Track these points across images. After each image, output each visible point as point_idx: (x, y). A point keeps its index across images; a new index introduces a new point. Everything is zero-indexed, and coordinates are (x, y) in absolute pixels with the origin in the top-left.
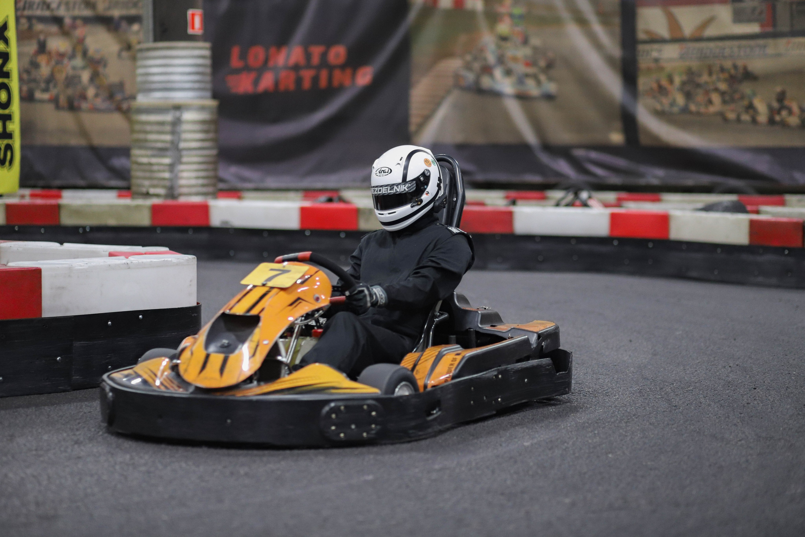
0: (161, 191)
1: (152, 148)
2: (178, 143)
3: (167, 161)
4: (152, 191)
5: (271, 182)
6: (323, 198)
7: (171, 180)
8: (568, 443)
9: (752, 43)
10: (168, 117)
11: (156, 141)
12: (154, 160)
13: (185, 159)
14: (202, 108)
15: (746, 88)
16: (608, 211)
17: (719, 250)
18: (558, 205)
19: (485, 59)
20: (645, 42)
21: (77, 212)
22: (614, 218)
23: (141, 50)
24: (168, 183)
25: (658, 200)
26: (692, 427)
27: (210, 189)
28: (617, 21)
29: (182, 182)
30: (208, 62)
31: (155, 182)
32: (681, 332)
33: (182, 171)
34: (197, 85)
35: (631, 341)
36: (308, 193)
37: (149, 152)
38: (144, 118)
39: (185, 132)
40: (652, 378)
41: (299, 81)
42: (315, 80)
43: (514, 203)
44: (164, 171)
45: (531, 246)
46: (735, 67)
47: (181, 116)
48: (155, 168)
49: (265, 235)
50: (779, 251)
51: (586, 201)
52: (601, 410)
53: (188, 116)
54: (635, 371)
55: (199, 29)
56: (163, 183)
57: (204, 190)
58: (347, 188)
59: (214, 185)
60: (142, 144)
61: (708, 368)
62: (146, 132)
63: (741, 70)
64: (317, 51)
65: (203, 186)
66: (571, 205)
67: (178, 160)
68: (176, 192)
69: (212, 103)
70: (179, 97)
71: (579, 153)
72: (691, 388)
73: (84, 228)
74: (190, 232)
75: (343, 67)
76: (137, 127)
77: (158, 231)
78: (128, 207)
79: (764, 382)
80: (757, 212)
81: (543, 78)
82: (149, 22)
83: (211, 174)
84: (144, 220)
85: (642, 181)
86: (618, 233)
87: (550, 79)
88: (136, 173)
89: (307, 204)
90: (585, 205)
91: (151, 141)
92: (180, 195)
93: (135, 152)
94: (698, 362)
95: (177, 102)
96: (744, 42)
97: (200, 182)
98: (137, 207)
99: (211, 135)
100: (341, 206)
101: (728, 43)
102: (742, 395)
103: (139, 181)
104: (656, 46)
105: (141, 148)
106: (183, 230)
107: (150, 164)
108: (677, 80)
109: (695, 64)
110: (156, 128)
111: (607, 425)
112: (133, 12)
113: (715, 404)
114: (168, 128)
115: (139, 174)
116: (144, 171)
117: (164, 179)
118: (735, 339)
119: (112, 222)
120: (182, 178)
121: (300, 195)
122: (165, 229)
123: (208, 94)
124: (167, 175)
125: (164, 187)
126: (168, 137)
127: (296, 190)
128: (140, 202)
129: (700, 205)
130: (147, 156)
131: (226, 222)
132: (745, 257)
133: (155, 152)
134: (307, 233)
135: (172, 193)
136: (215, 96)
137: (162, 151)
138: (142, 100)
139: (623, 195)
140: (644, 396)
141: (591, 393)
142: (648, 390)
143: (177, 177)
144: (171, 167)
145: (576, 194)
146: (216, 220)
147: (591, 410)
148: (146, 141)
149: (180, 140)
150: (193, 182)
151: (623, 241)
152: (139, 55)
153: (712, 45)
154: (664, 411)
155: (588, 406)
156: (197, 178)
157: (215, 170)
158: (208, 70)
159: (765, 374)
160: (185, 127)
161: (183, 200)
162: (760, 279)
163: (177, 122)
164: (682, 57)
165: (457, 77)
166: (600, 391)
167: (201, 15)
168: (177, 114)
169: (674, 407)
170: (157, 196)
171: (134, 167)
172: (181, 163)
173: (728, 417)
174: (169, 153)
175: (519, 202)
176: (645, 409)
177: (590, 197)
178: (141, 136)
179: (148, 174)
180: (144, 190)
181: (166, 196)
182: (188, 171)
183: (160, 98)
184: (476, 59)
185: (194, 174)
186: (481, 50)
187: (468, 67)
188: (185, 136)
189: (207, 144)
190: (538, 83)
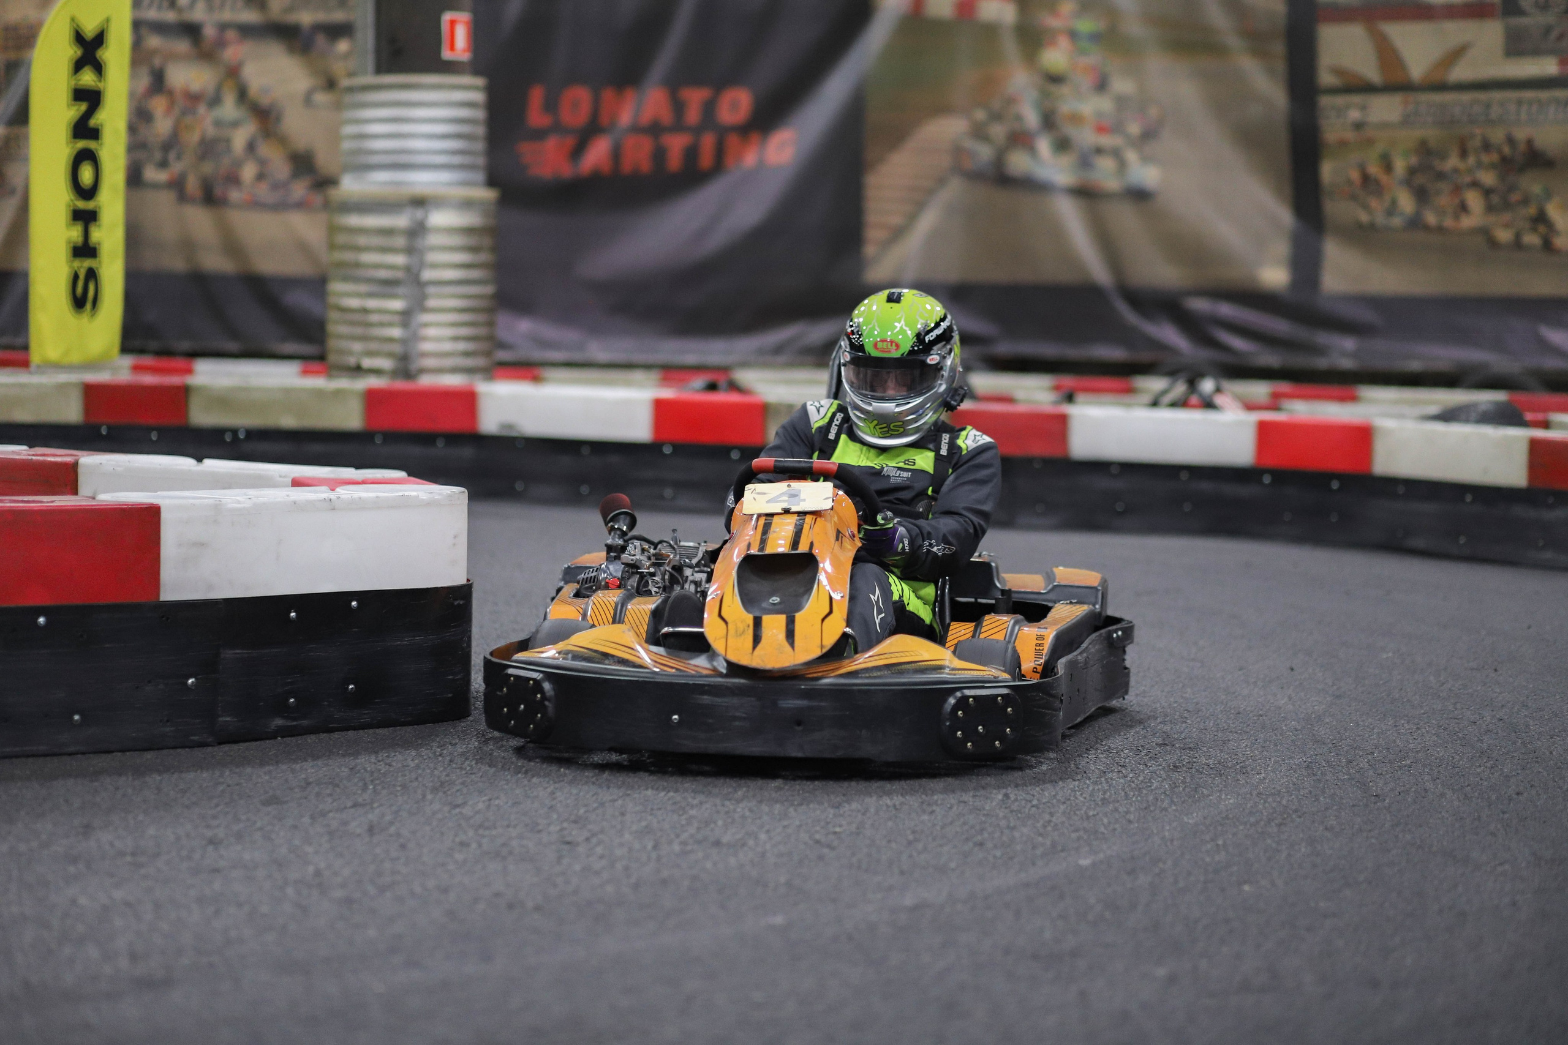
0: (385, 364)
1: (369, 280)
2: (420, 271)
3: (397, 305)
4: (367, 363)
5: (598, 351)
6: (699, 382)
7: (403, 341)
8: (1165, 863)
9: (1544, 95)
10: (401, 221)
11: (377, 266)
12: (372, 303)
13: (431, 303)
14: (467, 204)
15: (1533, 184)
16: (1255, 417)
17: (1469, 498)
18: (1155, 404)
19: (1019, 118)
20: (1334, 91)
21: (222, 400)
22: (1264, 430)
23: (351, 90)
24: (397, 348)
25: (1353, 398)
26: (1408, 837)
27: (480, 362)
28: (1279, 48)
29: (426, 346)
30: (480, 114)
31: (374, 346)
32: (1390, 655)
33: (426, 325)
34: (457, 160)
35: (1292, 669)
36: (670, 372)
37: (363, 288)
38: (354, 220)
39: (433, 249)
40: (1332, 740)
41: (659, 155)
42: (691, 154)
43: (1070, 398)
44: (390, 325)
45: (1102, 483)
46: (1511, 140)
47: (426, 217)
48: (374, 318)
49: (585, 451)
51: (1211, 396)
52: (1231, 801)
53: (439, 218)
54: (1299, 728)
55: (464, 51)
56: (388, 347)
57: (470, 362)
58: (745, 365)
59: (488, 354)
60: (350, 271)
61: (1441, 724)
62: (358, 249)
63: (1522, 147)
64: (695, 97)
65: (466, 354)
66: (1181, 403)
67: (418, 304)
68: (414, 367)
69: (488, 194)
70: (422, 181)
71: (1199, 305)
72: (1408, 762)
73: (234, 432)
74: (440, 443)
76: (341, 239)
77: (378, 440)
78: (319, 393)
79: (1551, 753)
80: (1546, 425)
81: (1131, 156)
82: (367, 36)
83: (482, 331)
84: (351, 418)
85: (1322, 363)
86: (1270, 462)
87: (1146, 159)
88: (337, 328)
89: (668, 393)
90: (1208, 404)
91: (367, 266)
92: (422, 371)
93: (336, 287)
94: (1422, 711)
95: (419, 191)
96: (1528, 94)
97: (461, 346)
98: (338, 393)
99: (484, 257)
100: (734, 398)
101: (1497, 95)
102: (1507, 776)
103: (344, 344)
104: (1356, 99)
105: (346, 279)
106: (427, 439)
107: (365, 311)
108: (1400, 165)
109: (1432, 134)
110: (375, 241)
111: (1242, 830)
112: (338, 16)
113: (1454, 794)
114: (400, 241)
115: (343, 329)
116: (353, 323)
117: (391, 340)
118: (1496, 670)
119: (288, 422)
120: (425, 339)
121: (654, 376)
122: (392, 437)
123: (480, 176)
125: (390, 355)
126: (400, 260)
127: (647, 367)
128: (343, 383)
129: (1434, 410)
130: (359, 295)
131: (510, 427)
132: (1519, 511)
133: (374, 288)
134: (667, 450)
135: (405, 368)
136: (492, 181)
137: (388, 286)
138: (350, 186)
139: (1284, 387)
140: (1314, 775)
141: (1211, 768)
142: (1324, 763)
143: (416, 338)
144: (406, 317)
145: (1192, 384)
146: (490, 422)
147: (1211, 800)
148: (357, 265)
149: (422, 265)
150: (448, 346)
151: (1281, 476)
152: (348, 98)
153: (1466, 97)
154: (1353, 806)
155: (1206, 792)
156: (456, 339)
157: (490, 324)
158: (480, 130)
159: (1552, 738)
160: (433, 240)
161: (426, 381)
162: (1548, 555)
163: (418, 230)
164: (1406, 122)
165: (956, 152)
166: (1230, 765)
167: (467, 23)
168: (419, 214)
169: (1373, 798)
170: (377, 372)
171: (333, 315)
172: (424, 309)
173: (1479, 818)
174: (400, 290)
175: (1080, 397)
176: (1317, 800)
177: (1218, 390)
178: (348, 256)
179: (358, 331)
180: (352, 361)
181: (395, 374)
182: (438, 325)
183: (385, 183)
184: (996, 117)
185: (449, 332)
186: (1011, 101)
187: (979, 133)
188: (433, 257)
189: (475, 274)
190: (1122, 165)
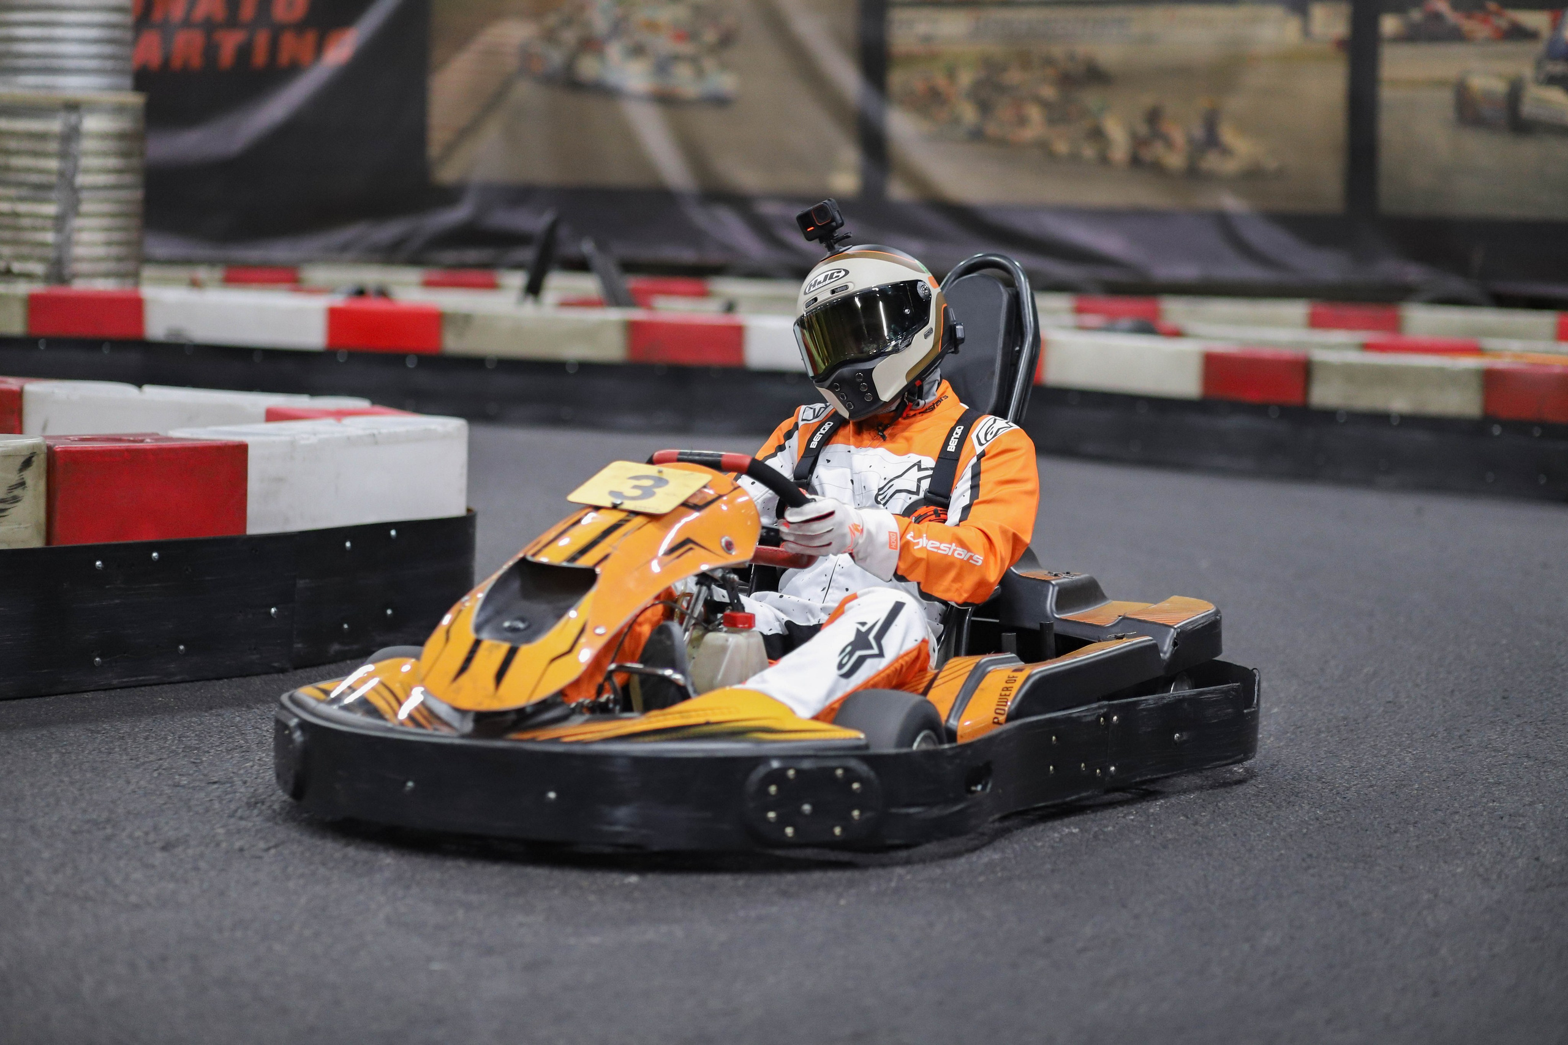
0: (38, 268)
1: (20, 184)
2: (73, 176)
3: (50, 209)
4: (17, 267)
7: (58, 246)
10: (55, 125)
11: (29, 170)
12: (23, 208)
13: (85, 207)
14: (119, 110)
15: (1090, 98)
17: (1142, 408)
19: (589, 24)
20: (905, 4)
24: (51, 254)
27: (129, 266)
29: (79, 251)
30: (128, 19)
31: (25, 250)
33: (80, 230)
34: (109, 64)
37: (12, 192)
38: (3, 124)
39: (86, 154)
41: (211, 51)
42: (244, 52)
44: (43, 229)
46: (1072, 57)
47: (81, 122)
48: (26, 222)
49: (258, 357)
50: (1259, 410)
53: (92, 123)
56: (38, 251)
57: (121, 267)
59: (137, 258)
60: (2, 176)
62: (8, 153)
63: (1082, 64)
65: (119, 259)
67: (72, 208)
68: (66, 272)
69: (135, 99)
70: (73, 85)
71: (770, 209)
75: (300, 27)
77: (42, 347)
81: (709, 64)
83: (133, 236)
84: (14, 324)
87: (723, 67)
89: (338, 300)
91: (18, 170)
92: (75, 276)
95: (71, 95)
97: (114, 251)
99: (135, 162)
104: (925, 12)
106: (93, 344)
107: (16, 215)
108: (966, 78)
110: (27, 144)
114: (53, 146)
116: (2, 227)
117: (43, 244)
120: (78, 243)
122: (55, 343)
123: (128, 81)
124: (50, 237)
125: (41, 259)
126: (53, 164)
130: (9, 199)
131: (177, 333)
132: (1193, 419)
133: (24, 192)
134: (342, 357)
135: (58, 272)
137: (40, 191)
143: (69, 242)
144: (59, 222)
146: (156, 327)
148: (7, 168)
149: (76, 170)
150: (101, 251)
156: (109, 244)
157: (141, 228)
158: (126, 35)
160: (88, 144)
161: (80, 286)
162: (1221, 460)
163: (72, 135)
164: (974, 35)
165: (526, 56)
168: (73, 118)
170: (29, 276)
172: (78, 214)
174: (53, 195)
179: (9, 235)
180: (1, 265)
181: (47, 278)
182: (92, 229)
183: (37, 87)
184: (568, 22)
185: (100, 237)
186: (581, 8)
187: (550, 37)
188: (86, 162)
189: (127, 179)
190: (700, 73)
